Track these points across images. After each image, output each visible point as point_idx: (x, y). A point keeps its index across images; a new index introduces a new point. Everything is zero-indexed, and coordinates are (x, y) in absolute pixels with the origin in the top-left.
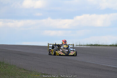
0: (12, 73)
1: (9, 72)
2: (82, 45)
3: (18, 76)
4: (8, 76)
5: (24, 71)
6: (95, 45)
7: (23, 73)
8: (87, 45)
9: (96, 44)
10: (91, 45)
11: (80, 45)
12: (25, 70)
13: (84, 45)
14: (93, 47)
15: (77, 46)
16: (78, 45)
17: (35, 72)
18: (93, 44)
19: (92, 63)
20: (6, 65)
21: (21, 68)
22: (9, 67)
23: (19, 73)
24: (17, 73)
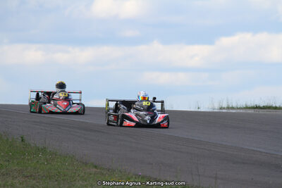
0: (65, 175)
1: (59, 173)
2: (233, 108)
3: (81, 182)
4: (56, 181)
5: (94, 170)
6: (264, 108)
7: (92, 175)
8: (247, 108)
9: (269, 105)
10: (257, 108)
11: (228, 108)
12: (96, 167)
13: (240, 108)
14: (261, 112)
15: (221, 111)
16: (224, 108)
17: (120, 171)
18: (261, 106)
19: (257, 151)
21: (86, 164)
22: (59, 160)
23: (83, 174)
24: (77, 175)
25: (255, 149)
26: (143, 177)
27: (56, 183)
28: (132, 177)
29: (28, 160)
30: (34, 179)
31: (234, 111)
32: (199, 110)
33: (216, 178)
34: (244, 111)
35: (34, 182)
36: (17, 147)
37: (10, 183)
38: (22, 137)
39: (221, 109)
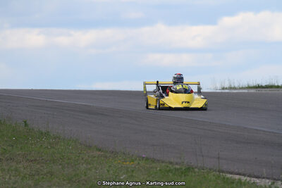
0: (69, 159)
1: (63, 156)
2: (235, 88)
3: (84, 165)
4: (60, 164)
5: (98, 153)
6: (267, 87)
7: (96, 158)
8: (249, 88)
9: (271, 84)
10: (259, 87)
11: (230, 88)
12: (100, 150)
13: (242, 88)
14: (263, 91)
15: (223, 91)
16: (226, 89)
17: (124, 153)
18: (264, 85)
19: (260, 130)
20: (55, 138)
21: (90, 147)
22: (62, 144)
23: (86, 157)
24: (81, 158)
25: (259, 128)
26: (147, 159)
27: (60, 167)
28: (136, 159)
29: (32, 144)
30: (38, 163)
31: (236, 91)
33: (219, 158)
34: (246, 91)
35: (38, 166)
36: (20, 131)
37: (14, 167)
38: (25, 122)
39: (223, 89)
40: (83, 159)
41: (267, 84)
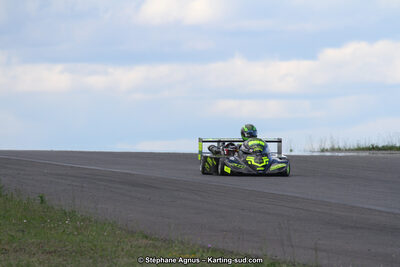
0: (103, 250)
1: (95, 246)
2: (339, 150)
3: (125, 259)
4: (91, 258)
5: (145, 241)
6: (384, 148)
7: (142, 249)
8: (360, 149)
9: (391, 144)
10: (374, 148)
11: (333, 150)
12: (147, 238)
13: (350, 150)
14: (380, 154)
15: (322, 154)
16: (327, 150)
17: (182, 243)
18: (380, 146)
20: (83, 220)
21: (133, 233)
22: (94, 228)
23: (129, 247)
24: (120, 248)
25: (374, 208)
26: (215, 250)
27: (91, 261)
28: (198, 251)
29: (50, 229)
30: (59, 256)
31: (340, 154)
32: (293, 154)
33: (316, 249)
34: (355, 154)
35: (60, 259)
36: (35, 211)
37: (25, 262)
38: (41, 197)
39: (323, 151)
40: (123, 250)
41: (385, 144)
